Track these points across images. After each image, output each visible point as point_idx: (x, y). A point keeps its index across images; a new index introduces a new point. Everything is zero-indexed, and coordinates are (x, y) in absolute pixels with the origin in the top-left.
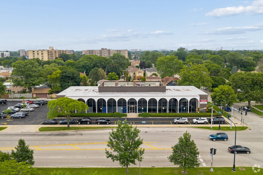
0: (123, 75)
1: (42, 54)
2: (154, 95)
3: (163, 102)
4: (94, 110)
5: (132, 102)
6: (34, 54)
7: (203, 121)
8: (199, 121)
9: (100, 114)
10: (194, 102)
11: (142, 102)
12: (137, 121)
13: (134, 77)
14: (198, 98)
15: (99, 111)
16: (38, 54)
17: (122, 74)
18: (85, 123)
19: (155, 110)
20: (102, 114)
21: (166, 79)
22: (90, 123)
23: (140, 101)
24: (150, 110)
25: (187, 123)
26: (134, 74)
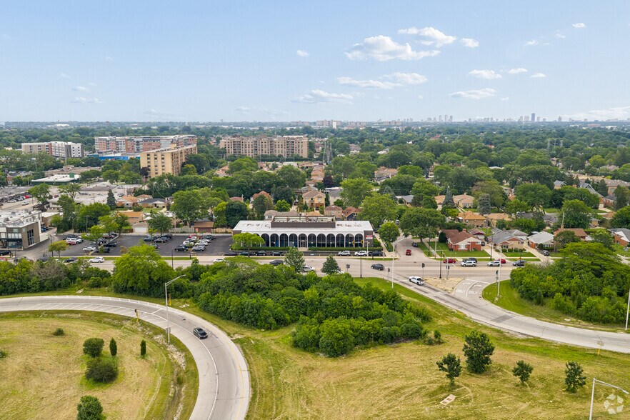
0: (297, 200)
1: (163, 159)
2: (324, 230)
3: (331, 237)
4: (268, 245)
5: (303, 237)
6: (148, 159)
7: (362, 254)
8: (359, 254)
9: (273, 248)
10: (359, 237)
11: (312, 237)
12: (307, 254)
13: (312, 204)
14: (363, 234)
15: (273, 245)
16: (156, 159)
17: (295, 199)
18: (262, 254)
19: (324, 245)
20: (275, 248)
21: (347, 211)
22: (266, 255)
23: (310, 236)
24: (319, 245)
25: (349, 255)
26: (312, 199)
